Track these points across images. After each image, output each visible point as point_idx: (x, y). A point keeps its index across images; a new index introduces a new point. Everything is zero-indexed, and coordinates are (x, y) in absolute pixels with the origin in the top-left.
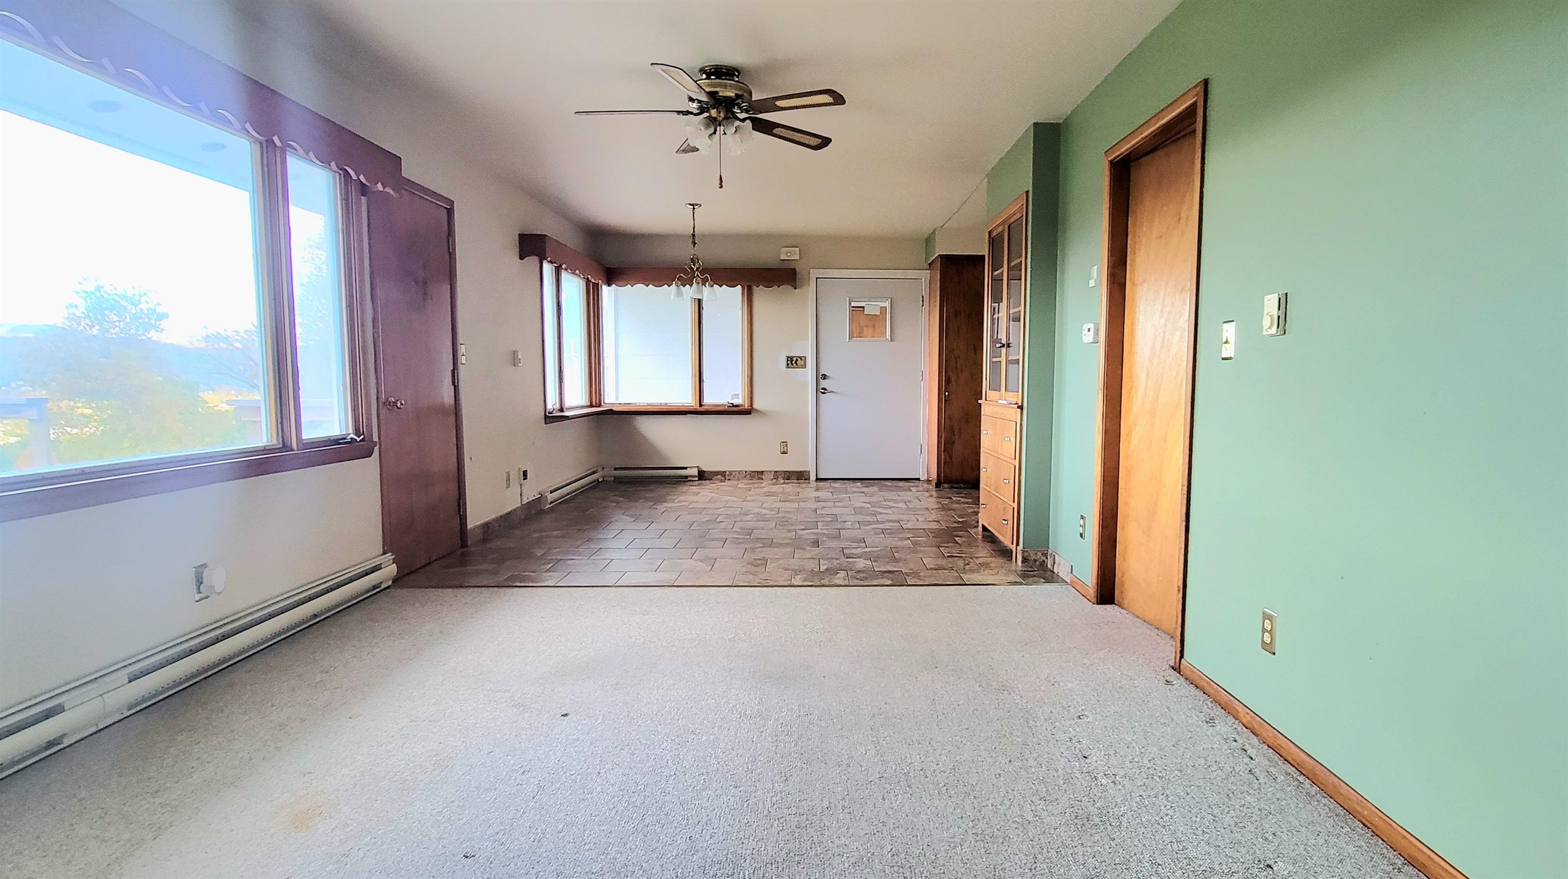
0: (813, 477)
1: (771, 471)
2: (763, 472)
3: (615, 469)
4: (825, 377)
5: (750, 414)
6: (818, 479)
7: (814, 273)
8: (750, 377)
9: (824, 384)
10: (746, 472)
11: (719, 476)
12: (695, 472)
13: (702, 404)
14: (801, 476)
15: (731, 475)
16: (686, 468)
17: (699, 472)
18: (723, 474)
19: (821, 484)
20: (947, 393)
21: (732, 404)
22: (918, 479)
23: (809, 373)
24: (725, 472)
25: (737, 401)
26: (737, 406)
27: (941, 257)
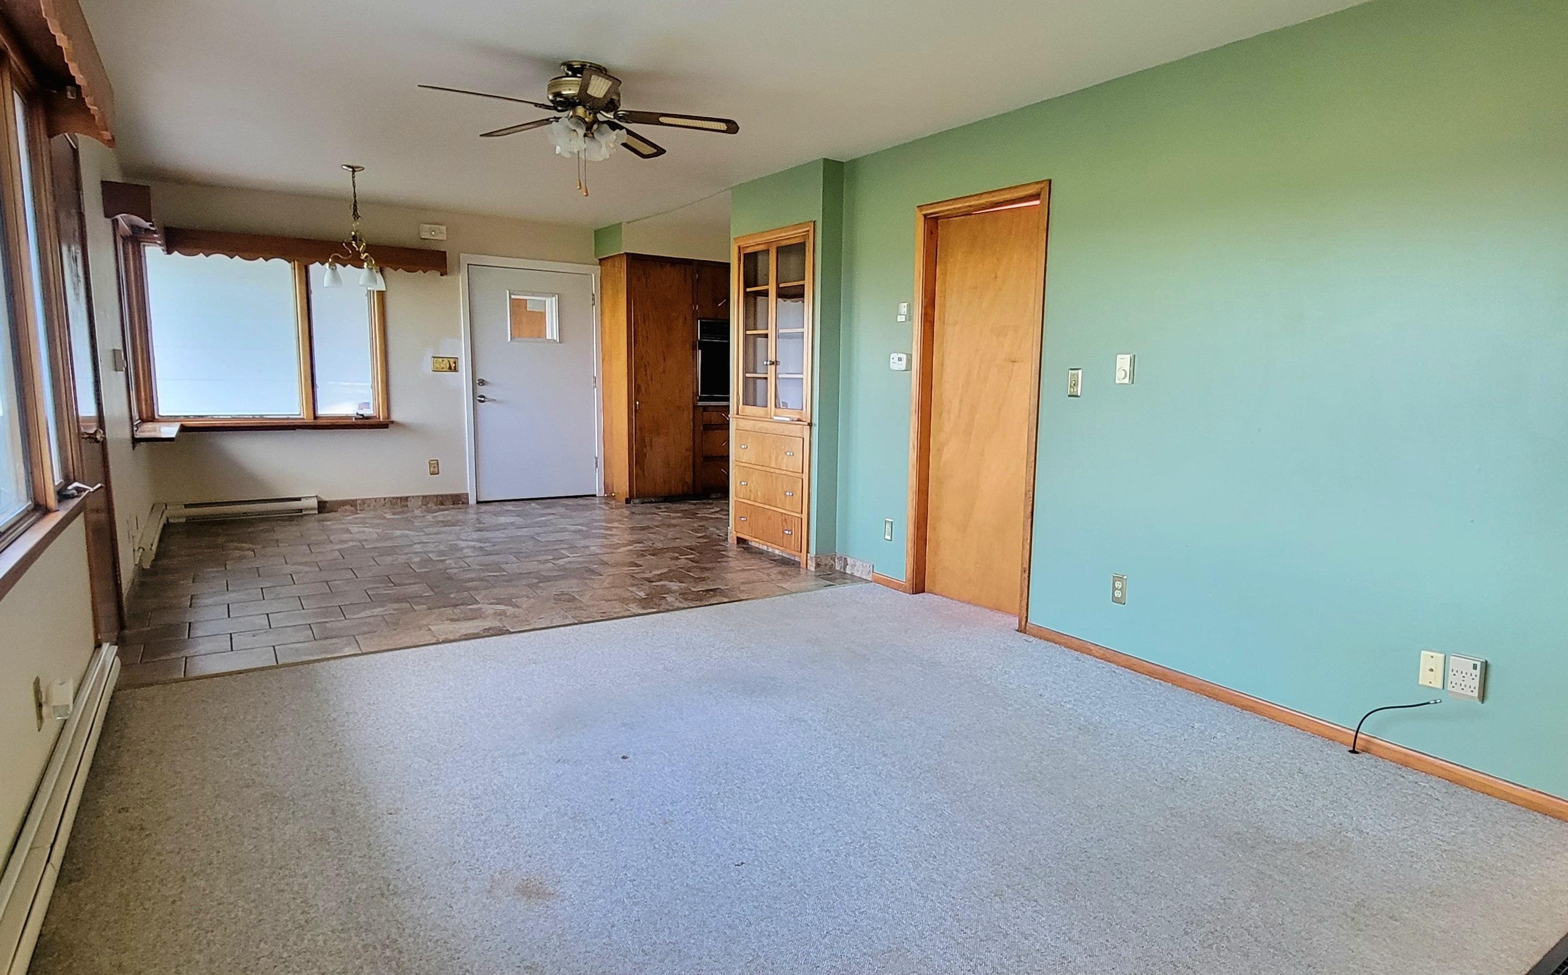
0: (472, 501)
1: (418, 496)
2: (407, 498)
3: (186, 506)
4: (482, 382)
5: (387, 428)
6: (478, 502)
7: (465, 258)
8: (384, 381)
9: (482, 390)
10: (385, 499)
11: (347, 507)
12: (314, 503)
13: (317, 415)
14: (458, 500)
15: (364, 503)
16: (299, 499)
17: (319, 502)
18: (353, 503)
19: (484, 508)
20: (637, 403)
21: (362, 415)
22: (595, 496)
23: (463, 377)
24: (356, 500)
25: (368, 412)
26: (368, 418)
27: (627, 256)
